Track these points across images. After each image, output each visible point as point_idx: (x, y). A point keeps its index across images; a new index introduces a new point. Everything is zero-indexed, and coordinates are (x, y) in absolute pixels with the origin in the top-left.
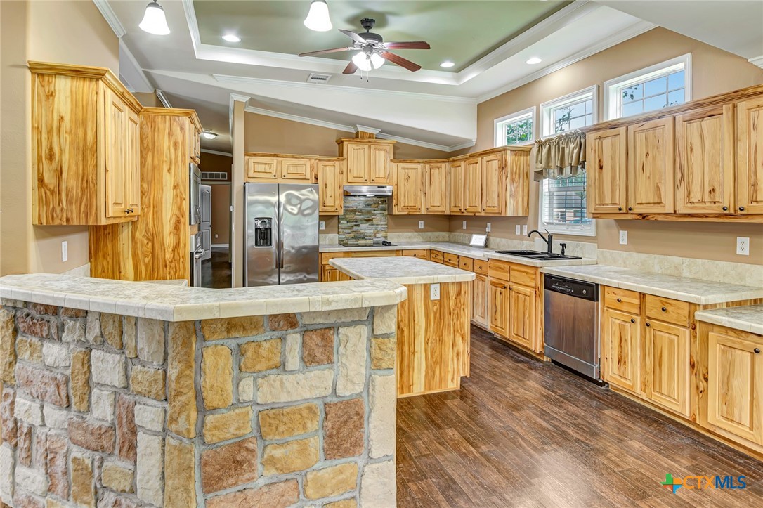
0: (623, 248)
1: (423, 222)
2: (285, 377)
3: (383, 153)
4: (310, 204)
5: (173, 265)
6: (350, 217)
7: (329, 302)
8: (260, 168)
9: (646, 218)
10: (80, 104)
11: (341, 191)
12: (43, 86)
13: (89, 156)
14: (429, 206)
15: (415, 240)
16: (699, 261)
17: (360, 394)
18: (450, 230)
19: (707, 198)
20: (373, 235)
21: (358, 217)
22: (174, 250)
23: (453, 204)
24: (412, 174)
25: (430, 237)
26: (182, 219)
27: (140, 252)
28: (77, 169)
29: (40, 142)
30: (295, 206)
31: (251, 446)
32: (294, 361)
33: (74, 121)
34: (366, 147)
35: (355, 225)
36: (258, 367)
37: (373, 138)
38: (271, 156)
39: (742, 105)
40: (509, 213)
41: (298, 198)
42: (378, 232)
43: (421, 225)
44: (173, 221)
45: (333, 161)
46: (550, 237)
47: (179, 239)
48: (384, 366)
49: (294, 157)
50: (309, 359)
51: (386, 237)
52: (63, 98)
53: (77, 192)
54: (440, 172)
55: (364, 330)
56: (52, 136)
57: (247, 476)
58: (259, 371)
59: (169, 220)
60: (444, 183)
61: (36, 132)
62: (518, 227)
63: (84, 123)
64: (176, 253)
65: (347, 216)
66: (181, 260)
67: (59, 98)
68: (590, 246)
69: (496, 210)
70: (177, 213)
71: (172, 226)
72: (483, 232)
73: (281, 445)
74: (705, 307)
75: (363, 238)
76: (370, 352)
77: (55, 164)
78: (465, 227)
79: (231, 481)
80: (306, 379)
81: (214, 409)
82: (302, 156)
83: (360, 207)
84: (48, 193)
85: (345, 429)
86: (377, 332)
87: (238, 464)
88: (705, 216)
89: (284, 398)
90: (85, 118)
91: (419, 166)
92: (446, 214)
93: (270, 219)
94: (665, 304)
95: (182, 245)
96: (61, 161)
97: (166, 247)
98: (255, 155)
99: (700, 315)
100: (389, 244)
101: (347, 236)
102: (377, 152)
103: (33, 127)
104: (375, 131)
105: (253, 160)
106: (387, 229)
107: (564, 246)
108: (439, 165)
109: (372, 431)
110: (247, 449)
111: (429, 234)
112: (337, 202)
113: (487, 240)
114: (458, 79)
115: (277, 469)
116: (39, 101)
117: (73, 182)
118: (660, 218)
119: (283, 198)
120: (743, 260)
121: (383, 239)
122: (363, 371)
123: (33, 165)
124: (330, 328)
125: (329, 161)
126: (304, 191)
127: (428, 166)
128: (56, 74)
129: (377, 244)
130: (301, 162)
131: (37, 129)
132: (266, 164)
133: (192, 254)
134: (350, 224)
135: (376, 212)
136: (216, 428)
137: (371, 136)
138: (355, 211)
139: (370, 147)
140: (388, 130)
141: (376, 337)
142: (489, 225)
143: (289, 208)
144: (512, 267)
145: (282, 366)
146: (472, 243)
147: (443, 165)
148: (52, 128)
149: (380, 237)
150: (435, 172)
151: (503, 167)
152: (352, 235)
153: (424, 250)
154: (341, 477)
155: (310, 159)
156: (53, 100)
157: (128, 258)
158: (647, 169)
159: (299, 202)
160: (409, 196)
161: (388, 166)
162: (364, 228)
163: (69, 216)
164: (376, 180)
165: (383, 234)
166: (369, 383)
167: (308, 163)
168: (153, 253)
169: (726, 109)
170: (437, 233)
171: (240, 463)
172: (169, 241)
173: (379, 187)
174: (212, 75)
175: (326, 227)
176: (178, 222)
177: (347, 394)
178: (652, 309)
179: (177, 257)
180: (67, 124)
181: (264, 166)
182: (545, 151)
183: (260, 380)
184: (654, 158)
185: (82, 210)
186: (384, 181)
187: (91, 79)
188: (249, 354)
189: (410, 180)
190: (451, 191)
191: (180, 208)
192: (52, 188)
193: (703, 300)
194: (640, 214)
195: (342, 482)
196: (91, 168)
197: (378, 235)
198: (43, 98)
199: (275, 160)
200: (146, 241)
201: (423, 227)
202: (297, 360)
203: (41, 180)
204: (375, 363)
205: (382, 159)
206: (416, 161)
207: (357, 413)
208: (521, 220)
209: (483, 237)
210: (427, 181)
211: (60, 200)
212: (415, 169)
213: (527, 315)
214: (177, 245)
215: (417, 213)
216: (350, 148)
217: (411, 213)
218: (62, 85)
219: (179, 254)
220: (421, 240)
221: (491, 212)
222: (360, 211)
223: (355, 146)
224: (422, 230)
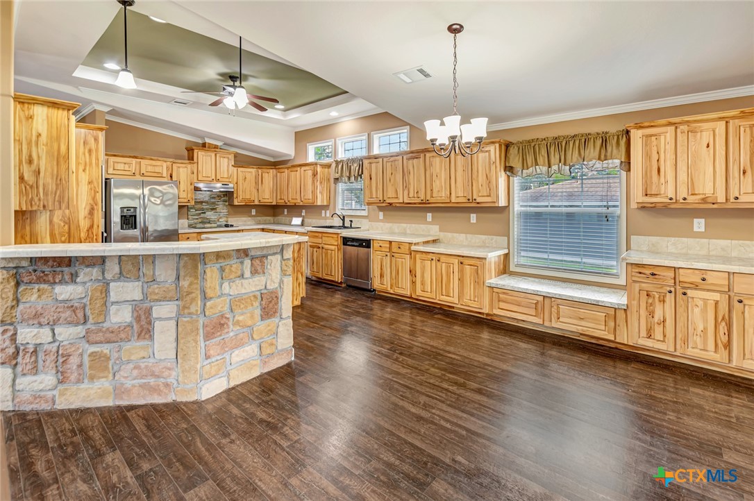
0: (381, 221)
1: (255, 210)
2: (243, 281)
3: (226, 160)
4: (171, 196)
6: (198, 206)
8: (120, 166)
9: (392, 205)
10: (55, 126)
11: (193, 187)
12: (23, 111)
13: (62, 162)
14: (260, 199)
15: (249, 223)
16: (413, 225)
17: (277, 288)
18: (274, 215)
19: (415, 196)
20: (217, 220)
21: (205, 207)
22: (88, 231)
23: (279, 197)
24: (248, 176)
25: (260, 221)
26: (95, 207)
27: (57, 233)
28: (53, 170)
29: (21, 151)
30: (158, 198)
31: (227, 316)
32: (247, 274)
33: (50, 137)
34: (213, 155)
35: (202, 213)
36: (231, 277)
37: (217, 148)
38: (130, 157)
39: (428, 155)
40: (319, 203)
41: (161, 191)
42: (221, 218)
43: (254, 212)
44: (88, 208)
45: (185, 163)
46: (344, 217)
47: (93, 222)
48: (288, 274)
49: (152, 159)
50: (254, 272)
51: (227, 221)
52: (40, 121)
53: (52, 187)
54: (269, 176)
55: (279, 257)
56: (31, 146)
57: (225, 331)
58: (231, 279)
59: (84, 206)
60: (272, 183)
61: (17, 143)
62: (323, 212)
63: (58, 139)
64: (90, 233)
65: (196, 206)
66: (95, 237)
67: (37, 120)
68: (365, 221)
69: (311, 201)
70: (92, 202)
71: (87, 212)
72: (300, 216)
73: (242, 314)
74: (415, 244)
75: (209, 223)
76: (281, 268)
77: (34, 167)
79: (219, 334)
80: (254, 281)
81: (211, 298)
82: (160, 159)
83: (206, 199)
84: (28, 187)
85: (271, 305)
86: (285, 258)
88: (415, 203)
89: (243, 291)
90: (58, 136)
91: (253, 171)
92: (273, 204)
93: (135, 208)
94: (400, 244)
95: (95, 226)
96: (38, 165)
97: (81, 228)
98: (115, 156)
99: (413, 248)
100: (232, 226)
101: (196, 221)
102: (222, 159)
103: (15, 140)
104: (219, 144)
105: (112, 159)
106: (229, 215)
107: (351, 221)
108: (268, 170)
109: (283, 305)
110: (226, 318)
111: (259, 218)
112: (189, 195)
113: (303, 221)
114: (285, 116)
115: (241, 326)
116: (20, 121)
117: (49, 180)
118: (398, 205)
119: (146, 191)
120: (430, 223)
121: (225, 223)
122: (279, 276)
123: (15, 166)
124: (264, 257)
125: (182, 163)
126: (165, 187)
127: (260, 171)
128: (34, 104)
129: (220, 226)
130: (158, 163)
131: (18, 141)
132: (125, 164)
133: (102, 233)
134: (197, 212)
135: (219, 203)
136: (211, 308)
137: (216, 147)
138: (202, 202)
139: (216, 155)
140: (229, 144)
141: (284, 260)
142: (304, 211)
143: (152, 199)
144: (324, 235)
145: (242, 276)
146: (293, 223)
147: (271, 171)
148: (31, 141)
149: (223, 221)
150: (265, 175)
151: (315, 174)
152: (200, 220)
154: (269, 328)
155: (166, 161)
156: (32, 122)
158: (392, 180)
159: (161, 195)
160: (246, 191)
161: (230, 169)
162: (210, 215)
163: (46, 204)
164: (221, 179)
165: (225, 219)
166: (281, 282)
167: (165, 165)
168: (69, 233)
169: (422, 155)
170: (265, 218)
171: (223, 325)
172: (84, 224)
173: (223, 185)
174: (77, 87)
176: (92, 209)
177: (272, 288)
178: (395, 249)
179: (91, 235)
180: (44, 138)
181: (123, 165)
182: (340, 167)
183: (231, 283)
184: (395, 175)
185: (57, 199)
186: (227, 180)
187: (64, 109)
188: (227, 270)
189: (247, 180)
190: (277, 188)
191: (94, 199)
192: (31, 183)
193: (414, 240)
194: (389, 203)
195: (270, 330)
196: (64, 170)
197: (220, 220)
198: (24, 120)
199: (134, 161)
200: (62, 224)
201: (254, 214)
202: (249, 272)
203: (22, 178)
204: (284, 273)
205: (225, 165)
206: (251, 167)
207: (276, 297)
208: (326, 207)
209: (300, 219)
210: (259, 181)
211: (38, 192)
212: (251, 172)
213: (333, 262)
214: (92, 226)
215: (252, 203)
216: (200, 155)
217: (247, 204)
218: (40, 112)
219: (93, 233)
220: (254, 222)
221: (306, 202)
222: (206, 202)
223: (203, 153)
224: (254, 216)
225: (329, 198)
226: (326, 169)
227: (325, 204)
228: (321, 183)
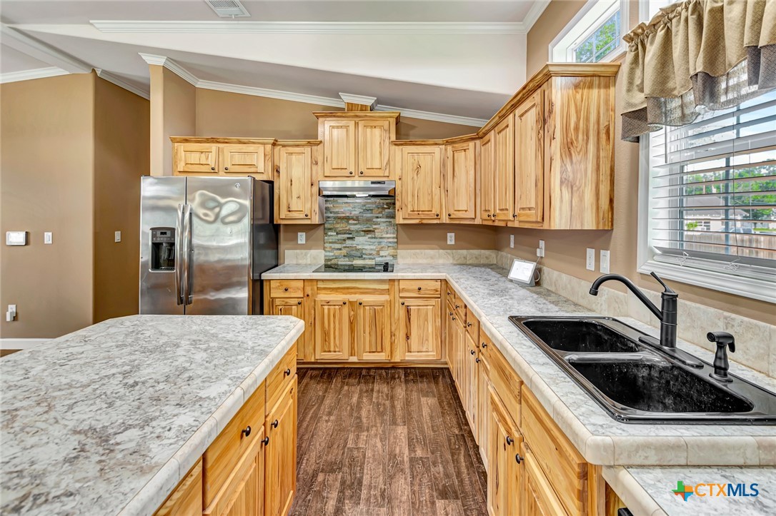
1: (453, 234)
3: (377, 132)
4: (235, 207)
6: (341, 226)
8: (194, 158)
11: (315, 189)
14: (452, 212)
15: (441, 261)
18: (496, 247)
20: (374, 252)
21: (353, 228)
23: (483, 209)
24: (425, 162)
25: (465, 258)
34: (352, 124)
35: (349, 238)
38: (209, 141)
42: (381, 249)
43: (451, 238)
45: (303, 146)
46: (670, 301)
49: (240, 142)
51: (395, 257)
54: (465, 158)
60: (472, 173)
62: (591, 253)
65: (338, 226)
69: (534, 216)
72: (531, 257)
75: (360, 257)
78: (512, 245)
82: (252, 139)
83: (356, 212)
91: (436, 149)
92: (476, 222)
93: (173, 230)
98: (188, 141)
101: (337, 253)
102: (369, 130)
104: (368, 102)
105: (183, 148)
106: (398, 244)
108: (465, 145)
111: (464, 252)
112: (308, 205)
113: (537, 271)
121: (390, 260)
125: (298, 146)
127: (449, 148)
130: (251, 148)
132: (202, 152)
134: (340, 237)
135: (379, 220)
137: (363, 109)
138: (347, 219)
139: (356, 124)
142: (542, 243)
146: (511, 275)
147: (471, 144)
149: (386, 256)
150: (460, 157)
152: (344, 252)
153: (436, 280)
155: (264, 144)
160: (421, 195)
161: (386, 152)
162: (362, 242)
164: (366, 172)
165: (391, 251)
170: (476, 252)
173: (373, 183)
175: (307, 240)
181: (197, 155)
186: (381, 173)
189: (422, 170)
197: (382, 253)
199: (214, 147)
201: (453, 243)
205: (377, 138)
206: (431, 141)
209: (531, 267)
210: (446, 172)
212: (431, 156)
215: (435, 222)
216: (327, 127)
217: (425, 222)
220: (450, 261)
222: (357, 219)
223: (333, 124)
224: (451, 247)
225: (611, 201)
226: (595, 92)
227: (589, 223)
228: (568, 147)
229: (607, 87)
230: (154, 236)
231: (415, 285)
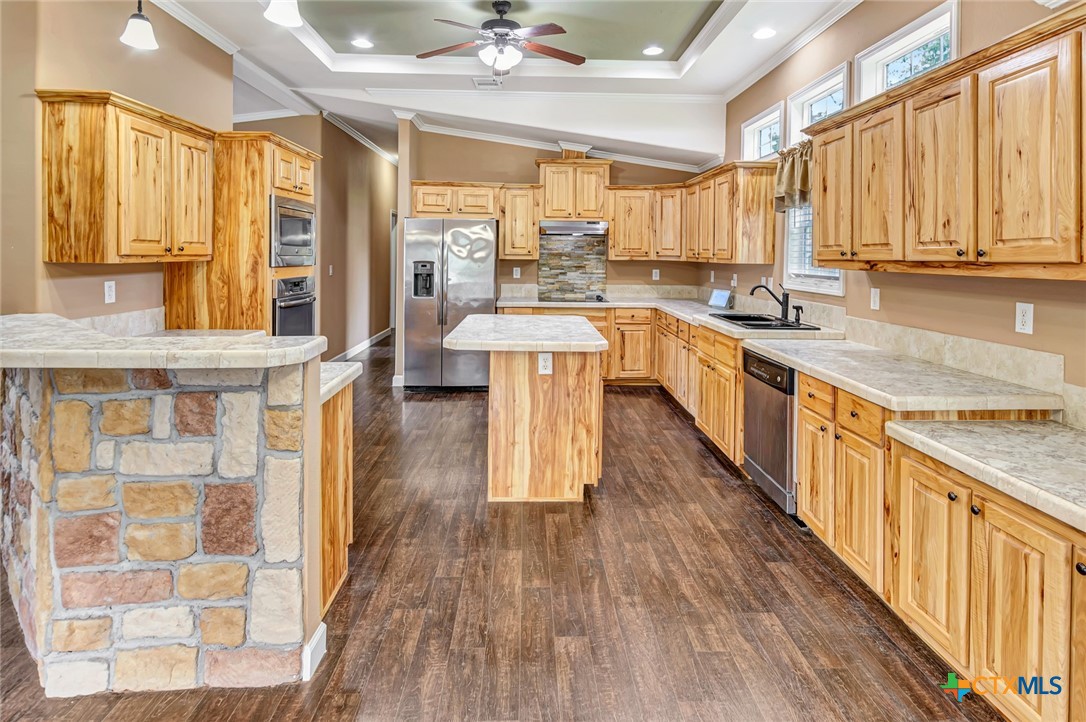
0: (874, 314)
1: (658, 271)
2: (152, 445)
3: (593, 177)
4: (483, 244)
5: (250, 313)
6: (554, 262)
7: (175, 359)
8: (431, 200)
9: (875, 268)
10: (88, 132)
11: (537, 228)
12: (53, 115)
13: (97, 189)
14: (659, 250)
15: (646, 296)
16: (966, 341)
17: (250, 478)
18: (698, 282)
19: (940, 237)
20: (585, 287)
21: (565, 263)
22: (251, 296)
23: (688, 248)
24: (636, 205)
25: (669, 293)
26: (259, 260)
27: (215, 297)
28: (85, 202)
29: (50, 175)
30: (464, 246)
31: (111, 521)
32: (163, 426)
33: (83, 150)
34: (570, 170)
35: (561, 273)
36: (120, 430)
37: (579, 158)
38: (444, 184)
39: (986, 75)
40: (741, 258)
41: (467, 237)
42: (591, 284)
43: (656, 274)
44: (251, 262)
45: (525, 189)
46: (786, 296)
47: (257, 283)
48: (281, 446)
49: (473, 186)
50: (183, 428)
51: (604, 291)
52: (71, 126)
53: (84, 227)
54: (672, 202)
55: (254, 398)
56: (61, 168)
57: (104, 555)
58: (121, 435)
59: (245, 260)
60: (678, 216)
61: (46, 164)
62: (764, 280)
63: (92, 153)
64: (254, 300)
65: (551, 262)
66: (259, 307)
67: (68, 126)
68: (838, 310)
69: (725, 256)
70: (255, 252)
71: (249, 267)
72: (728, 286)
73: (143, 526)
75: (572, 291)
76: (262, 426)
77: (64, 197)
78: (712, 280)
79: (86, 558)
80: (177, 451)
81: (66, 473)
82: (484, 184)
83: (568, 249)
84: (58, 228)
85: (227, 519)
86: (272, 403)
87: (96, 540)
88: (942, 265)
89: (150, 471)
90: (94, 146)
91: (646, 194)
92: (683, 260)
93: (432, 263)
95: (260, 290)
96: (69, 195)
97: (243, 291)
98: (425, 184)
100: (603, 299)
101: (550, 287)
102: (586, 176)
103: (44, 159)
104: (584, 149)
105: (422, 190)
106: (606, 279)
107: (799, 309)
108: (672, 192)
109: (264, 526)
110: (107, 525)
111: (668, 287)
112: (530, 243)
115: (140, 553)
116: (50, 131)
117: (81, 217)
118: (891, 268)
119: (448, 238)
120: (1022, 341)
121: (599, 293)
122: (254, 449)
123: (43, 198)
124: (209, 392)
125: (520, 189)
126: (476, 229)
127: (658, 193)
128: (65, 101)
129: (589, 299)
130: (482, 191)
131: (47, 161)
132: (438, 195)
133: (274, 301)
134: (553, 272)
135: (589, 256)
136: (69, 494)
137: (579, 155)
138: (560, 255)
139: (575, 170)
140: (601, 147)
141: (270, 408)
142: (735, 276)
143: (455, 248)
145: (148, 431)
146: (710, 302)
147: (678, 192)
148: (61, 159)
149: (596, 290)
150: (668, 202)
151: (733, 193)
152: (557, 286)
153: (646, 309)
154: (223, 578)
155: (493, 188)
156: (63, 130)
157: (203, 303)
158: (874, 189)
159: (468, 242)
160: (632, 237)
161: (601, 195)
162: (573, 277)
163: (77, 253)
164: (583, 213)
165: (600, 286)
166: (261, 466)
167: (491, 193)
168: (229, 298)
170: (679, 287)
171: (99, 540)
172: (246, 285)
173: (589, 223)
174: (364, 90)
175: (521, 275)
176: (256, 263)
177: (232, 475)
179: (254, 304)
180: (75, 154)
181: (434, 197)
182: (787, 168)
183: (124, 446)
184: (881, 171)
186: (596, 214)
187: (99, 104)
188: (108, 413)
189: (633, 213)
190: (685, 231)
191: (258, 247)
192: (61, 222)
193: (895, 402)
194: (868, 262)
195: (225, 584)
196: (98, 201)
197: (592, 288)
198: (53, 128)
199: (449, 190)
200: (221, 285)
201: (658, 278)
202: (167, 427)
203: (51, 215)
204: (270, 441)
205: (592, 185)
206: (642, 187)
207: (244, 502)
208: (767, 270)
210: (654, 216)
211: (69, 236)
212: (641, 198)
214: (255, 290)
215: (644, 259)
216: (548, 172)
217: (635, 259)
218: (71, 112)
219: (256, 300)
220: (656, 296)
221: (722, 257)
222: (569, 255)
223: (554, 169)
224: (656, 283)
225: (773, 246)
226: (764, 178)
227: (760, 260)
228: (747, 211)
229: (772, 175)
230: (416, 268)
231: (629, 313)
